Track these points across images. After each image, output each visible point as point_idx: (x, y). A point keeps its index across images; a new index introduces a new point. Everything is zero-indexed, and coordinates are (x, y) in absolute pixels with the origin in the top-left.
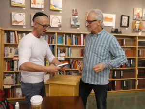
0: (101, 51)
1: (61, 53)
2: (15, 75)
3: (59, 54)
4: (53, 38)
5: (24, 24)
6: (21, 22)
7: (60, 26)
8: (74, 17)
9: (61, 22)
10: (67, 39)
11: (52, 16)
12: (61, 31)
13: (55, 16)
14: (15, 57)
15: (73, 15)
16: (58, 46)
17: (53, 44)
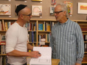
0: (70, 36)
1: (41, 38)
2: (2, 58)
3: (40, 40)
4: (35, 25)
5: (10, 14)
6: (7, 12)
7: (41, 15)
8: (53, 6)
9: (41, 11)
10: (47, 26)
11: (33, 7)
12: (41, 19)
13: (36, 6)
14: (2, 42)
15: (52, 5)
16: (39, 32)
17: (35, 31)
